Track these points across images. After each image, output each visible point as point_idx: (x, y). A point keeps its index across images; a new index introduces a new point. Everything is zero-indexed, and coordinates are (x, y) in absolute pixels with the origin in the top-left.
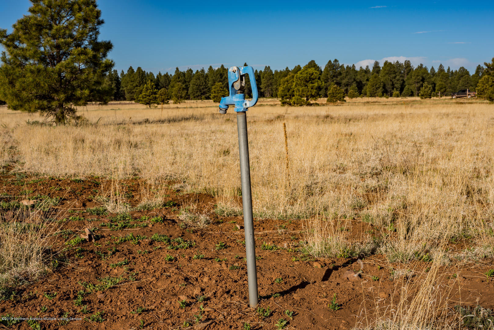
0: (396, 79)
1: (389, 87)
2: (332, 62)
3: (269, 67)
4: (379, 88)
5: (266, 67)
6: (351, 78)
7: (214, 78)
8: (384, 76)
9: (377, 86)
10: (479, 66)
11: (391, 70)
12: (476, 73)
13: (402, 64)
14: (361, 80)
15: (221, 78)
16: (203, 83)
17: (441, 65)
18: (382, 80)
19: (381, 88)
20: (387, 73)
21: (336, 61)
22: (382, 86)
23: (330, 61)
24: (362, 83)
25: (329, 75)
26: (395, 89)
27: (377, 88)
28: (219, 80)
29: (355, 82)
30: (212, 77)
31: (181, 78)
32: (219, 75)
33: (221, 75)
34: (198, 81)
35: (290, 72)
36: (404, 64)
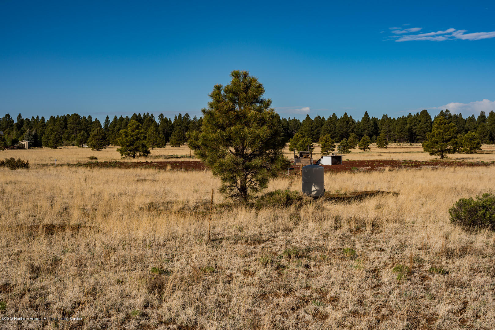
2: (444, 112)
3: (387, 115)
6: (460, 127)
7: (341, 124)
8: (491, 125)
9: (484, 134)
15: (347, 124)
16: (333, 129)
18: (489, 129)
22: (489, 134)
27: (484, 136)
28: (345, 126)
29: (464, 130)
30: (339, 124)
31: (313, 124)
32: (345, 122)
33: (347, 122)
34: (329, 127)
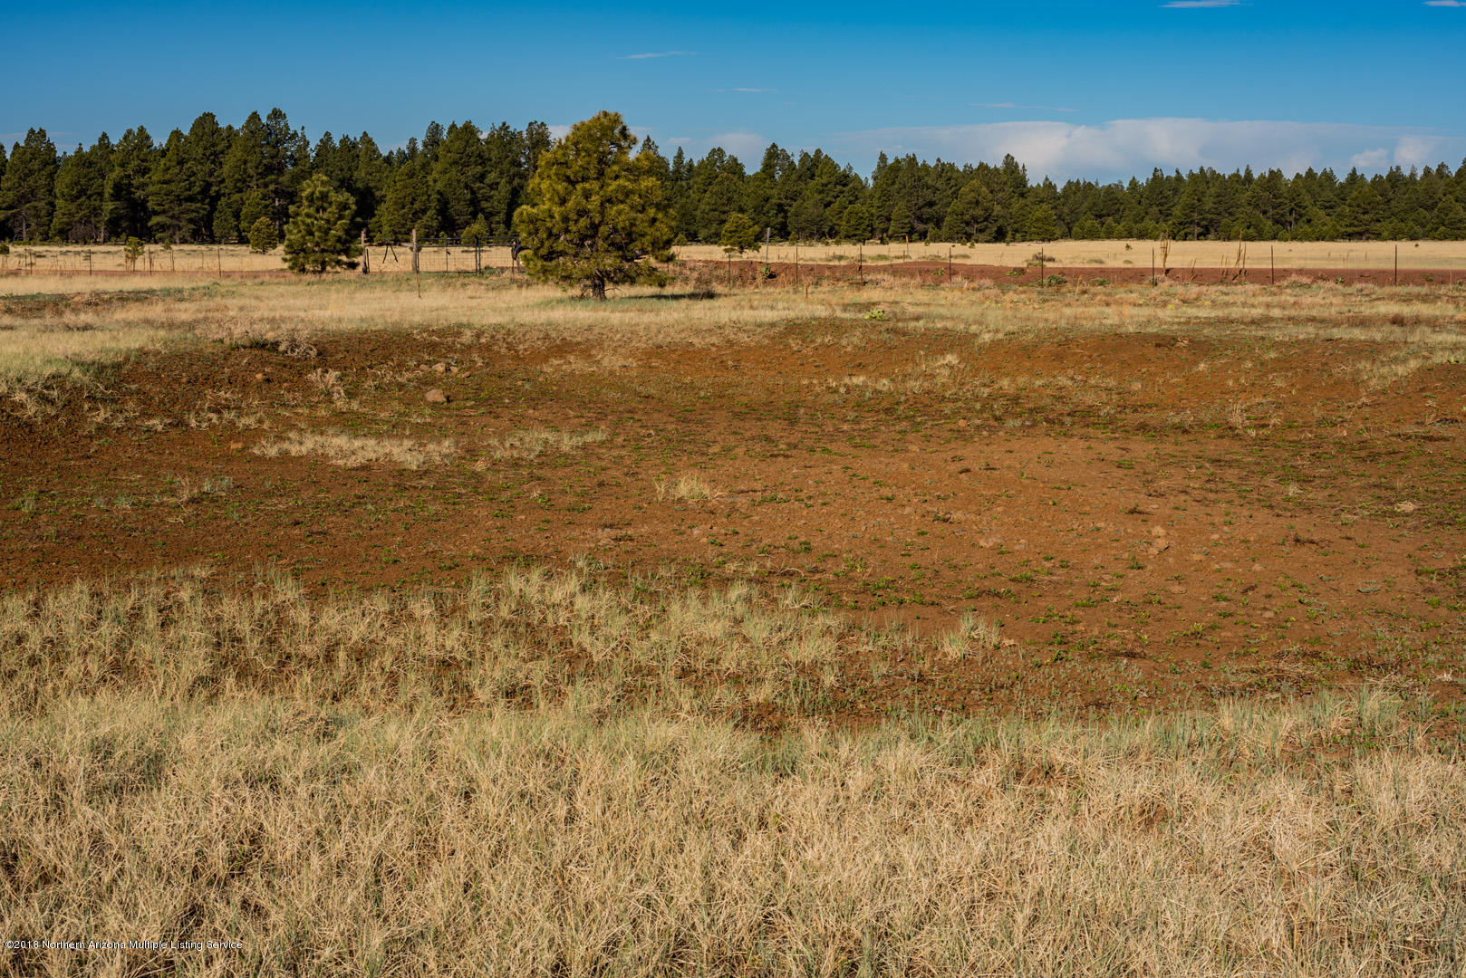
0: (487, 181)
1: (459, 208)
4: (424, 211)
5: (32, 131)
10: (774, 146)
11: (469, 150)
12: (763, 171)
13: (520, 133)
14: (371, 184)
17: (648, 139)
19: (431, 213)
20: (455, 163)
21: (277, 114)
23: (255, 116)
24: (372, 195)
25: (249, 165)
26: (480, 215)
35: (113, 151)
36: (525, 136)
